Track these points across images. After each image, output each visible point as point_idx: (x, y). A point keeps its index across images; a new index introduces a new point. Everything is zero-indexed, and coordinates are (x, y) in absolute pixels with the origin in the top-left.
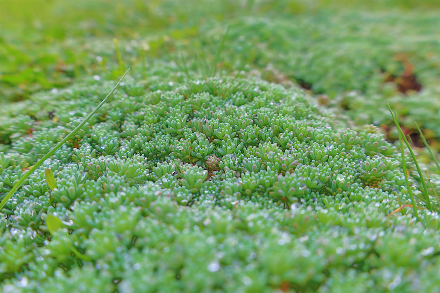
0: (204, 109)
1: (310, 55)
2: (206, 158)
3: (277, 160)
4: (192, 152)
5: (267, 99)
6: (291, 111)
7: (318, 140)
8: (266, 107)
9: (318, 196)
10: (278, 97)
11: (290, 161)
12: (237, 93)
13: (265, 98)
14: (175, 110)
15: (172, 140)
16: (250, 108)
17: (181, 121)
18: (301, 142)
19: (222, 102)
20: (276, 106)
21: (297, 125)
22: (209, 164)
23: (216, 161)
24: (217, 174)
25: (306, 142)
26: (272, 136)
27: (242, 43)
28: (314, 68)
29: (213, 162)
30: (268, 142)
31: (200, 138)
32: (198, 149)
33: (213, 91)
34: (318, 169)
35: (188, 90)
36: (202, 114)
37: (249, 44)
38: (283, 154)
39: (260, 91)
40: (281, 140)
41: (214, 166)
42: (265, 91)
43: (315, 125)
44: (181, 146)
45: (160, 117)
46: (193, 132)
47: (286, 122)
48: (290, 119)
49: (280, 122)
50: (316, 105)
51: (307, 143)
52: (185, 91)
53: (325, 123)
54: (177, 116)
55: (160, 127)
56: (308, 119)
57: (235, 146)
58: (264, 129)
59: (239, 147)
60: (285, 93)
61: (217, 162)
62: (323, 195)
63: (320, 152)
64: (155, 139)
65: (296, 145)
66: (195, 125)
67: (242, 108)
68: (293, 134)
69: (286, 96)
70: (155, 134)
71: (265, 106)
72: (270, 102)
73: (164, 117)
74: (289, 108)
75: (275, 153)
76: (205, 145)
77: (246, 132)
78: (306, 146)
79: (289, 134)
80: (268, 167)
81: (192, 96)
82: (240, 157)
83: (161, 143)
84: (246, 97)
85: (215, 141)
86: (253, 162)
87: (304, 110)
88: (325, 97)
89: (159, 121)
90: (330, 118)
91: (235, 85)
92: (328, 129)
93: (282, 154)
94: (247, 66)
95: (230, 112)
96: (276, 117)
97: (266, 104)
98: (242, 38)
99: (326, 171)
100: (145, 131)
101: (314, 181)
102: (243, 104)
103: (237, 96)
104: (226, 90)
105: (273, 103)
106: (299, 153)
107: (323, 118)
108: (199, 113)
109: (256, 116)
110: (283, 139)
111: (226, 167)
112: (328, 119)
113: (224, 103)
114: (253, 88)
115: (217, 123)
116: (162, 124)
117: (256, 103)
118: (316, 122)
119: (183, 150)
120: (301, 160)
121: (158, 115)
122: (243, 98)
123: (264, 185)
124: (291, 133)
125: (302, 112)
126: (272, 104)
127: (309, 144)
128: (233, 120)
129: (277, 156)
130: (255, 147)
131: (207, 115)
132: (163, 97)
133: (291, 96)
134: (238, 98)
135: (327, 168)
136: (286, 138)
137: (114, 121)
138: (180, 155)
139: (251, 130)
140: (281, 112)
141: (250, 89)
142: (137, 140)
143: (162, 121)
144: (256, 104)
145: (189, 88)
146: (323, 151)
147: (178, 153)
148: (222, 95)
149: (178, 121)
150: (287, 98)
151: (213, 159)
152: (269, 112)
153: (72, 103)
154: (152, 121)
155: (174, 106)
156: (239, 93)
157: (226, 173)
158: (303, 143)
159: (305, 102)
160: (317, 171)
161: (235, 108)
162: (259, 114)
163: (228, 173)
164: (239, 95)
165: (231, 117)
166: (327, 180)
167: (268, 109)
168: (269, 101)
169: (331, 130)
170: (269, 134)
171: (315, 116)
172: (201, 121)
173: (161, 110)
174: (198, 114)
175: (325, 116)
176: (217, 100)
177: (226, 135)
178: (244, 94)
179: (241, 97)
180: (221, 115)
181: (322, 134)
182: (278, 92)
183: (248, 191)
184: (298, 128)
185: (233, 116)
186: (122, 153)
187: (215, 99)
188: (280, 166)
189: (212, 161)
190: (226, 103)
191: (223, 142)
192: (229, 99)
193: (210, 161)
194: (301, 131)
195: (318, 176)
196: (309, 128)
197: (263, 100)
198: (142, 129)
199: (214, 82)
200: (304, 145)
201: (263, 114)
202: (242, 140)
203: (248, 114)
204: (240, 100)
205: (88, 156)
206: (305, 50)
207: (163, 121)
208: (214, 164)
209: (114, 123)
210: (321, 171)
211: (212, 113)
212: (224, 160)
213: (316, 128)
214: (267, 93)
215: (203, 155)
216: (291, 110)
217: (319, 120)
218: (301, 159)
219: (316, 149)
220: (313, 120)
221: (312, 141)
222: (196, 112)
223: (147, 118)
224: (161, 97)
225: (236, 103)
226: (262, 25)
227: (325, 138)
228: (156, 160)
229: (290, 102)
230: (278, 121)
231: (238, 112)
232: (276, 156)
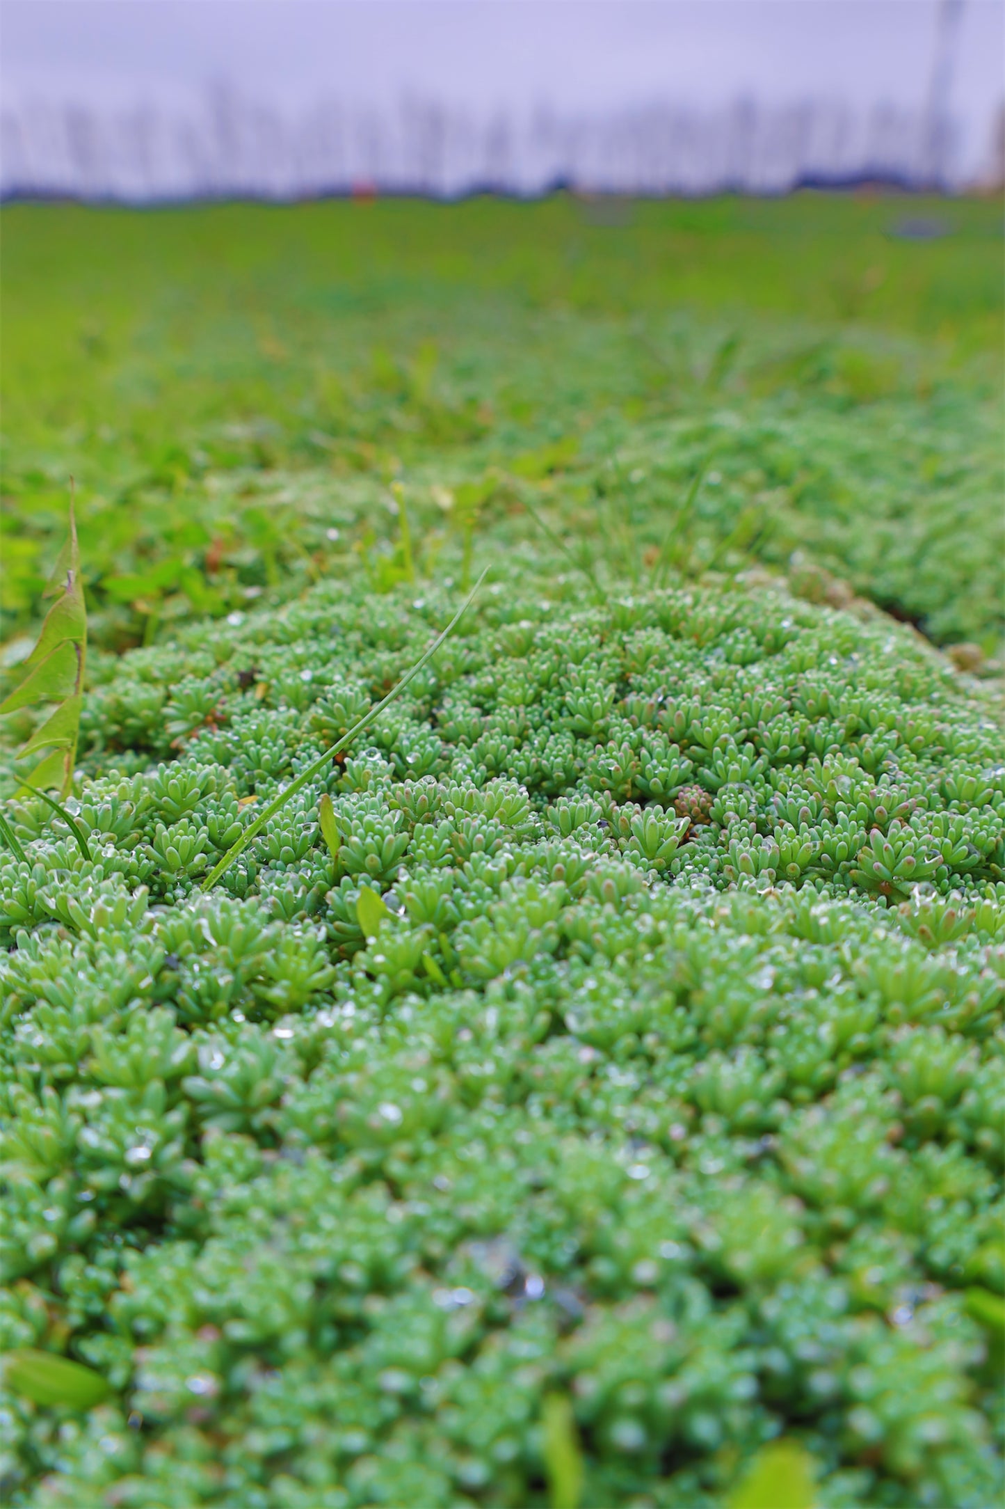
0: (656, 671)
1: (918, 528)
2: (673, 792)
3: (863, 797)
4: (638, 776)
5: (821, 650)
6: (886, 681)
7: (964, 755)
8: (819, 669)
9: (971, 883)
10: (848, 645)
11: (897, 802)
12: (737, 631)
13: (815, 647)
14: (583, 672)
15: (580, 748)
16: (778, 672)
17: (602, 701)
18: (919, 759)
19: (697, 656)
20: (846, 666)
21: (909, 717)
22: (683, 806)
23: (703, 799)
24: (704, 832)
25: (933, 759)
26: (841, 742)
27: (715, 490)
28: (929, 566)
29: (693, 802)
30: (835, 756)
31: (655, 743)
32: (655, 768)
33: (670, 626)
34: (969, 820)
35: (607, 623)
36: (652, 685)
37: (736, 493)
38: (877, 783)
39: (796, 628)
40: (867, 752)
41: (697, 812)
42: (813, 627)
43: (952, 719)
44: (612, 759)
45: (541, 689)
46: (635, 728)
47: (876, 707)
48: (887, 700)
49: (861, 708)
50: (950, 670)
51: (936, 763)
52: (601, 624)
53: (978, 714)
54: (592, 687)
55: (540, 715)
56: (931, 703)
57: (749, 763)
58: (821, 723)
59: (759, 766)
60: (866, 633)
61: (704, 802)
62: (984, 881)
63: (971, 782)
64: (534, 744)
65: (907, 764)
66: (636, 710)
67: (755, 670)
68: (899, 738)
69: (867, 642)
70: (531, 731)
71: (816, 667)
72: (828, 657)
73: (550, 690)
74: (880, 673)
75: (857, 781)
76: (670, 761)
77: (776, 731)
78: (933, 768)
79: (887, 737)
80: (841, 815)
81: (616, 637)
82: (762, 790)
83: (554, 753)
84: (759, 644)
85: (694, 752)
86: (801, 801)
87: (919, 681)
88: (969, 648)
89: (538, 699)
90: (991, 703)
91: (728, 612)
92: (989, 730)
93: (873, 785)
94: (733, 558)
95: (723, 679)
96: (852, 697)
97: (819, 662)
98: (713, 476)
99: (989, 825)
100: (506, 724)
101: (962, 845)
102: (753, 661)
103: (737, 641)
104: (706, 625)
105: (837, 659)
106: (916, 783)
107: (972, 703)
108: (645, 681)
109: (795, 690)
110: (873, 748)
111: (731, 814)
112: (984, 707)
113: (701, 659)
114: (780, 620)
115: (696, 707)
116: (546, 708)
117: (793, 657)
118: (956, 712)
119: (617, 769)
120: (923, 801)
121: (535, 685)
122: (753, 646)
123: (833, 856)
124: (893, 736)
125: (915, 685)
126: (833, 661)
127: (940, 765)
128: (734, 701)
129: (862, 787)
130: (799, 767)
131: (664, 686)
132: (542, 639)
133: (881, 643)
134: (741, 647)
135: (992, 819)
136: (881, 746)
137: (417, 697)
138: (609, 783)
139: (789, 724)
140: (861, 682)
141: (772, 623)
142: (493, 745)
143: (547, 700)
144: (793, 661)
145: (610, 617)
146: (978, 779)
147: (605, 779)
148: (697, 636)
149: (596, 698)
150: (872, 647)
151: (693, 794)
152: (830, 682)
153: (299, 649)
154: (518, 700)
155: (578, 662)
156: (742, 632)
157: (733, 826)
158: (924, 761)
159: (919, 659)
160: (966, 824)
161: (737, 671)
162: (803, 685)
163: (737, 827)
164: (742, 636)
165: (727, 693)
166: (992, 846)
167: (828, 675)
168: (826, 653)
169: (996, 732)
170: (835, 736)
171: (950, 696)
172: (653, 700)
173: (543, 671)
174: (640, 683)
175: (976, 698)
176: (684, 649)
177: (723, 736)
178: (754, 634)
179: (746, 641)
180: (702, 686)
181: (973, 741)
182: (848, 632)
183: (793, 868)
184: (911, 722)
185: (733, 690)
186: (460, 775)
187: (679, 646)
188: (871, 813)
189: (693, 798)
190: (709, 657)
191: (717, 752)
192: (716, 646)
193: (686, 798)
194: (917, 729)
195: (969, 835)
196: (939, 726)
197: (811, 651)
198: (498, 718)
199: (672, 602)
200: (927, 766)
201: (815, 685)
202: (763, 749)
203: (775, 686)
204: (745, 652)
205: (382, 777)
206: (898, 513)
207: (550, 701)
208: (697, 808)
209: (419, 702)
210: (976, 826)
211: (676, 683)
212: (724, 797)
213: (956, 726)
214: (817, 632)
215: (665, 785)
216: (887, 678)
217: (962, 707)
218: (923, 798)
219: (958, 773)
220: (945, 706)
221: (948, 757)
222: (634, 679)
223: (505, 691)
224: (536, 640)
225: (734, 657)
226: (772, 437)
227: (981, 750)
228: (539, 798)
229: (882, 658)
230: (856, 704)
231: (745, 682)
232: (858, 788)
